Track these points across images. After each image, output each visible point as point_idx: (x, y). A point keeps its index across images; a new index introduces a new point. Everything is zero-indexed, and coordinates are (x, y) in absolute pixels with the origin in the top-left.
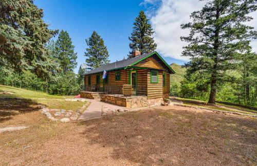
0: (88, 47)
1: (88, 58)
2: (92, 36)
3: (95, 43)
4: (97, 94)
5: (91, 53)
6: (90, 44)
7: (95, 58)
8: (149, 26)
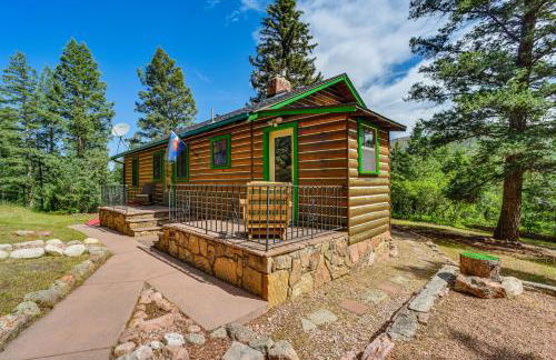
0: (145, 89)
1: (144, 116)
2: (154, 61)
3: (162, 79)
4: (151, 218)
5: (152, 103)
6: (150, 82)
7: (161, 117)
8: (303, 29)
